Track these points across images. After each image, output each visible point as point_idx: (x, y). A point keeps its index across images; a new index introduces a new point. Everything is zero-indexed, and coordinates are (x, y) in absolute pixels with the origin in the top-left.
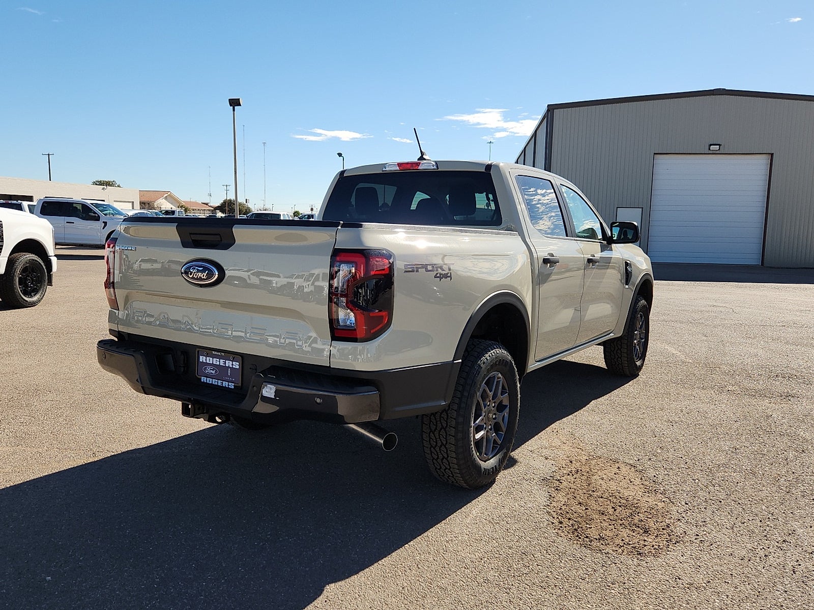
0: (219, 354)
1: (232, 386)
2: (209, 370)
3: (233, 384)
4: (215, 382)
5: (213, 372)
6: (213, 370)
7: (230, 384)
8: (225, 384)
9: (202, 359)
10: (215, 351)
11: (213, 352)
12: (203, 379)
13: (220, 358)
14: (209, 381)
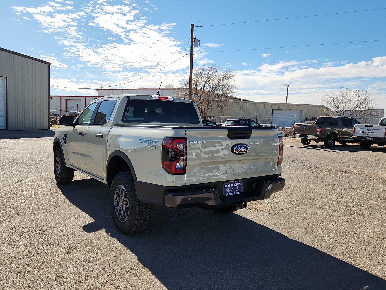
0: (234, 182)
1: (239, 193)
2: (229, 190)
3: (240, 192)
4: (232, 194)
5: (231, 190)
6: (230, 189)
7: (239, 192)
8: (237, 193)
9: (226, 186)
10: (232, 181)
11: (231, 182)
12: (227, 194)
13: (233, 183)
14: (230, 194)
